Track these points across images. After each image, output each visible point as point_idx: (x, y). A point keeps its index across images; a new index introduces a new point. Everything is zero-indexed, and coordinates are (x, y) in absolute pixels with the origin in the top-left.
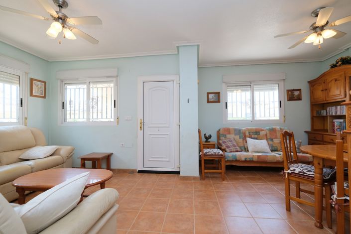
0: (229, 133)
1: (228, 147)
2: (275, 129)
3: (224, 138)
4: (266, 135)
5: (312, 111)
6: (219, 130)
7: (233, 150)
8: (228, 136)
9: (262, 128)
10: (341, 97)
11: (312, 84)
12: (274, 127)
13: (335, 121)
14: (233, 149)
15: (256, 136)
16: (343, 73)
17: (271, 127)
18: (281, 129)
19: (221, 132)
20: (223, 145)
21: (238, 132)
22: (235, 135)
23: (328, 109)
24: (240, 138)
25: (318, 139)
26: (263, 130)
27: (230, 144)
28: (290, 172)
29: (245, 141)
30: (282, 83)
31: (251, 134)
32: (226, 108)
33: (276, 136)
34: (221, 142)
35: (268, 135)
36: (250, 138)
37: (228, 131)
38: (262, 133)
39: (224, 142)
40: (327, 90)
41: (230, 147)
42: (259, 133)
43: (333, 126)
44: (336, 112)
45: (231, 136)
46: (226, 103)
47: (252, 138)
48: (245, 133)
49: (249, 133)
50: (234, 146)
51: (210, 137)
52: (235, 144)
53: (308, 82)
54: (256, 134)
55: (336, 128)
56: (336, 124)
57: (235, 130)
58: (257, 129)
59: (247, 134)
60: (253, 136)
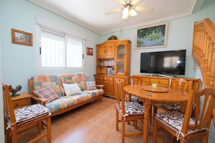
0: (45, 80)
1: (46, 97)
2: (81, 74)
3: (39, 87)
4: (77, 79)
5: (97, 62)
6: (32, 79)
7: (52, 99)
8: (44, 84)
9: (73, 74)
10: (113, 56)
11: (98, 46)
12: (80, 73)
13: (108, 69)
14: (52, 97)
15: (69, 81)
16: (114, 43)
17: (78, 73)
18: (84, 74)
19: (35, 80)
20: (40, 95)
21: (54, 79)
22: (51, 82)
23: (104, 62)
24: (57, 84)
25: (101, 79)
26: (74, 76)
27: (47, 93)
28: (127, 115)
29: (61, 87)
30: (84, 42)
31: (66, 79)
32: (40, 54)
33: (82, 79)
34: (36, 92)
35: (78, 79)
36: (65, 83)
37: (44, 79)
38: (74, 78)
39: (41, 92)
40: (106, 51)
41: (49, 97)
42: (71, 78)
43: (107, 71)
44: (108, 64)
45: (48, 84)
46: (40, 48)
47: (66, 83)
48: (61, 79)
49: (64, 78)
50: (53, 94)
51: (20, 88)
52: (53, 91)
53: (96, 45)
54: (69, 79)
55: (108, 72)
56: (108, 70)
57: (51, 77)
58: (70, 75)
59: (63, 80)
60: (67, 81)
